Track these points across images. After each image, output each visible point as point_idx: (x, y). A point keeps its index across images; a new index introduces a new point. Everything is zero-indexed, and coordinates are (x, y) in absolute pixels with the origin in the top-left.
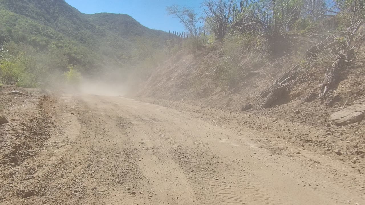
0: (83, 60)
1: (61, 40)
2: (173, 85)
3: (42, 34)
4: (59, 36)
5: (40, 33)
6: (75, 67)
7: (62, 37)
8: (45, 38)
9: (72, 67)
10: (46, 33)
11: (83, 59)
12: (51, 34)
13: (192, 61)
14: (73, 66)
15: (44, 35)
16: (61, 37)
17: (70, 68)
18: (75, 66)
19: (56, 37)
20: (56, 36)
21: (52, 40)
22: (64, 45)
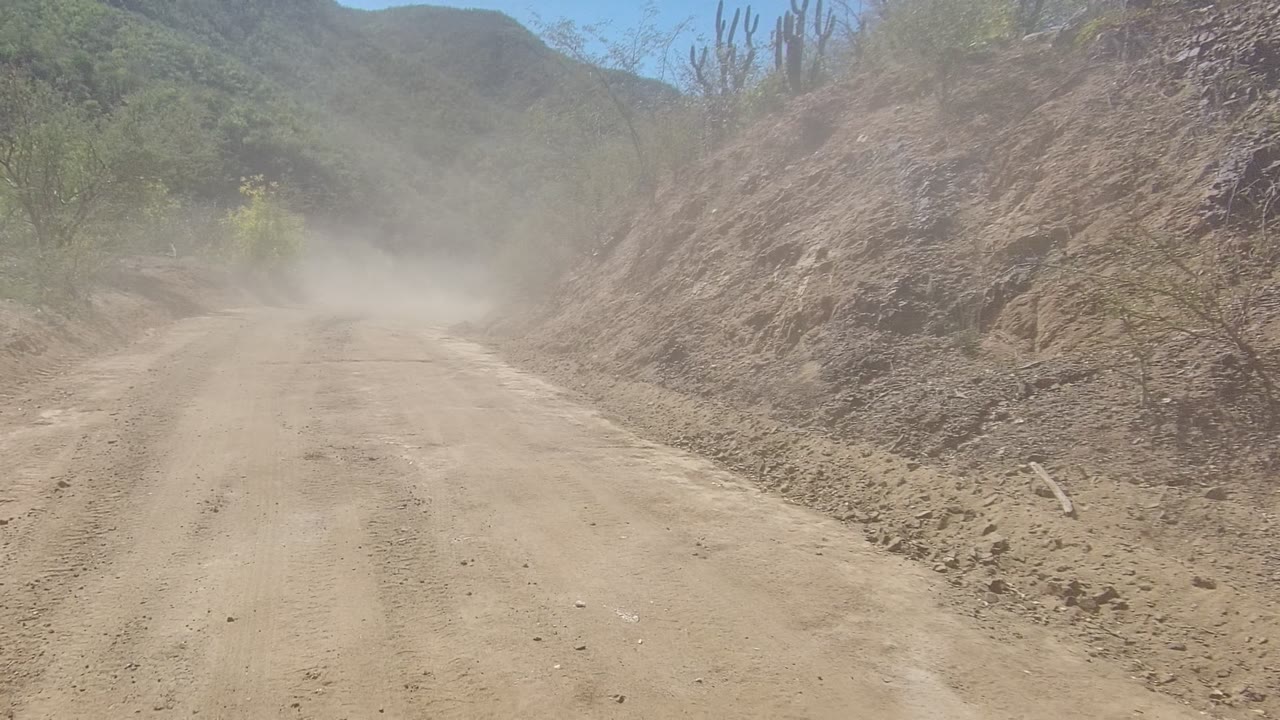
0: (343, 172)
1: (268, 102)
2: (827, 303)
3: (204, 78)
4: (262, 87)
5: (195, 75)
6: (273, 189)
7: (273, 90)
8: (209, 93)
9: (262, 189)
10: (215, 75)
11: (343, 168)
12: (233, 78)
13: (943, 141)
14: (266, 183)
15: (208, 82)
16: (268, 90)
17: (254, 192)
18: (274, 184)
19: (250, 91)
20: (249, 85)
21: (234, 100)
22: (277, 118)
